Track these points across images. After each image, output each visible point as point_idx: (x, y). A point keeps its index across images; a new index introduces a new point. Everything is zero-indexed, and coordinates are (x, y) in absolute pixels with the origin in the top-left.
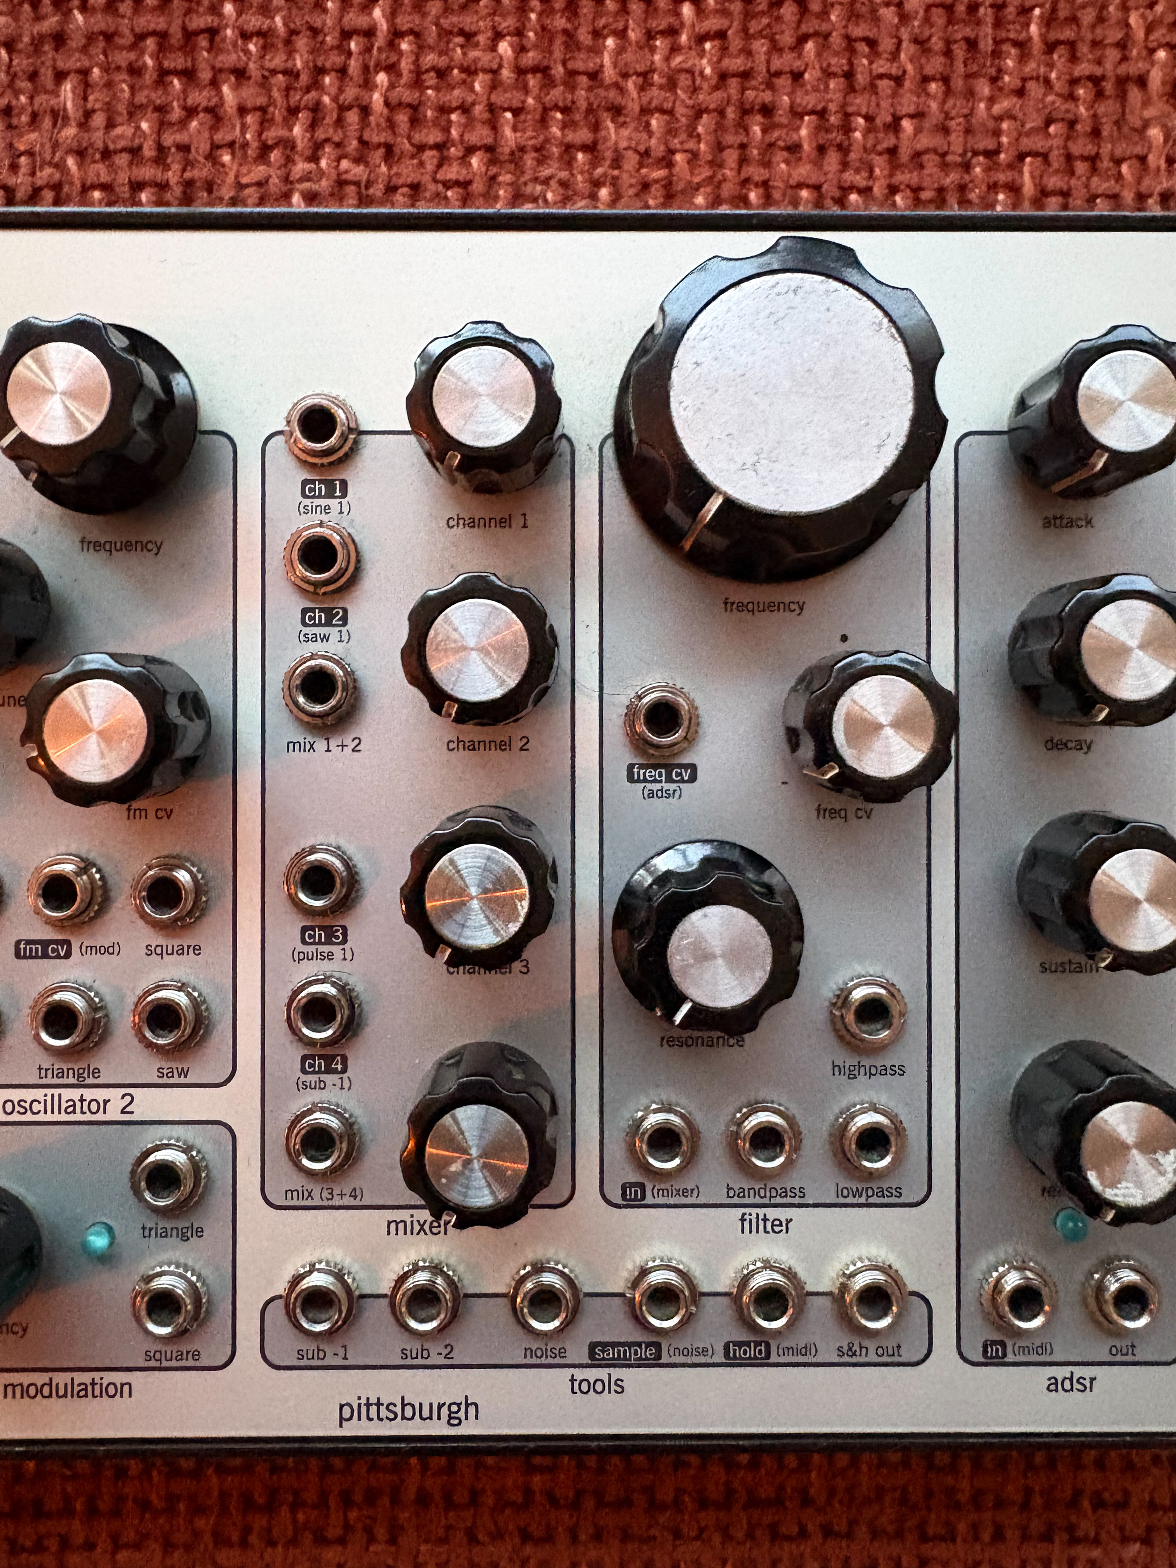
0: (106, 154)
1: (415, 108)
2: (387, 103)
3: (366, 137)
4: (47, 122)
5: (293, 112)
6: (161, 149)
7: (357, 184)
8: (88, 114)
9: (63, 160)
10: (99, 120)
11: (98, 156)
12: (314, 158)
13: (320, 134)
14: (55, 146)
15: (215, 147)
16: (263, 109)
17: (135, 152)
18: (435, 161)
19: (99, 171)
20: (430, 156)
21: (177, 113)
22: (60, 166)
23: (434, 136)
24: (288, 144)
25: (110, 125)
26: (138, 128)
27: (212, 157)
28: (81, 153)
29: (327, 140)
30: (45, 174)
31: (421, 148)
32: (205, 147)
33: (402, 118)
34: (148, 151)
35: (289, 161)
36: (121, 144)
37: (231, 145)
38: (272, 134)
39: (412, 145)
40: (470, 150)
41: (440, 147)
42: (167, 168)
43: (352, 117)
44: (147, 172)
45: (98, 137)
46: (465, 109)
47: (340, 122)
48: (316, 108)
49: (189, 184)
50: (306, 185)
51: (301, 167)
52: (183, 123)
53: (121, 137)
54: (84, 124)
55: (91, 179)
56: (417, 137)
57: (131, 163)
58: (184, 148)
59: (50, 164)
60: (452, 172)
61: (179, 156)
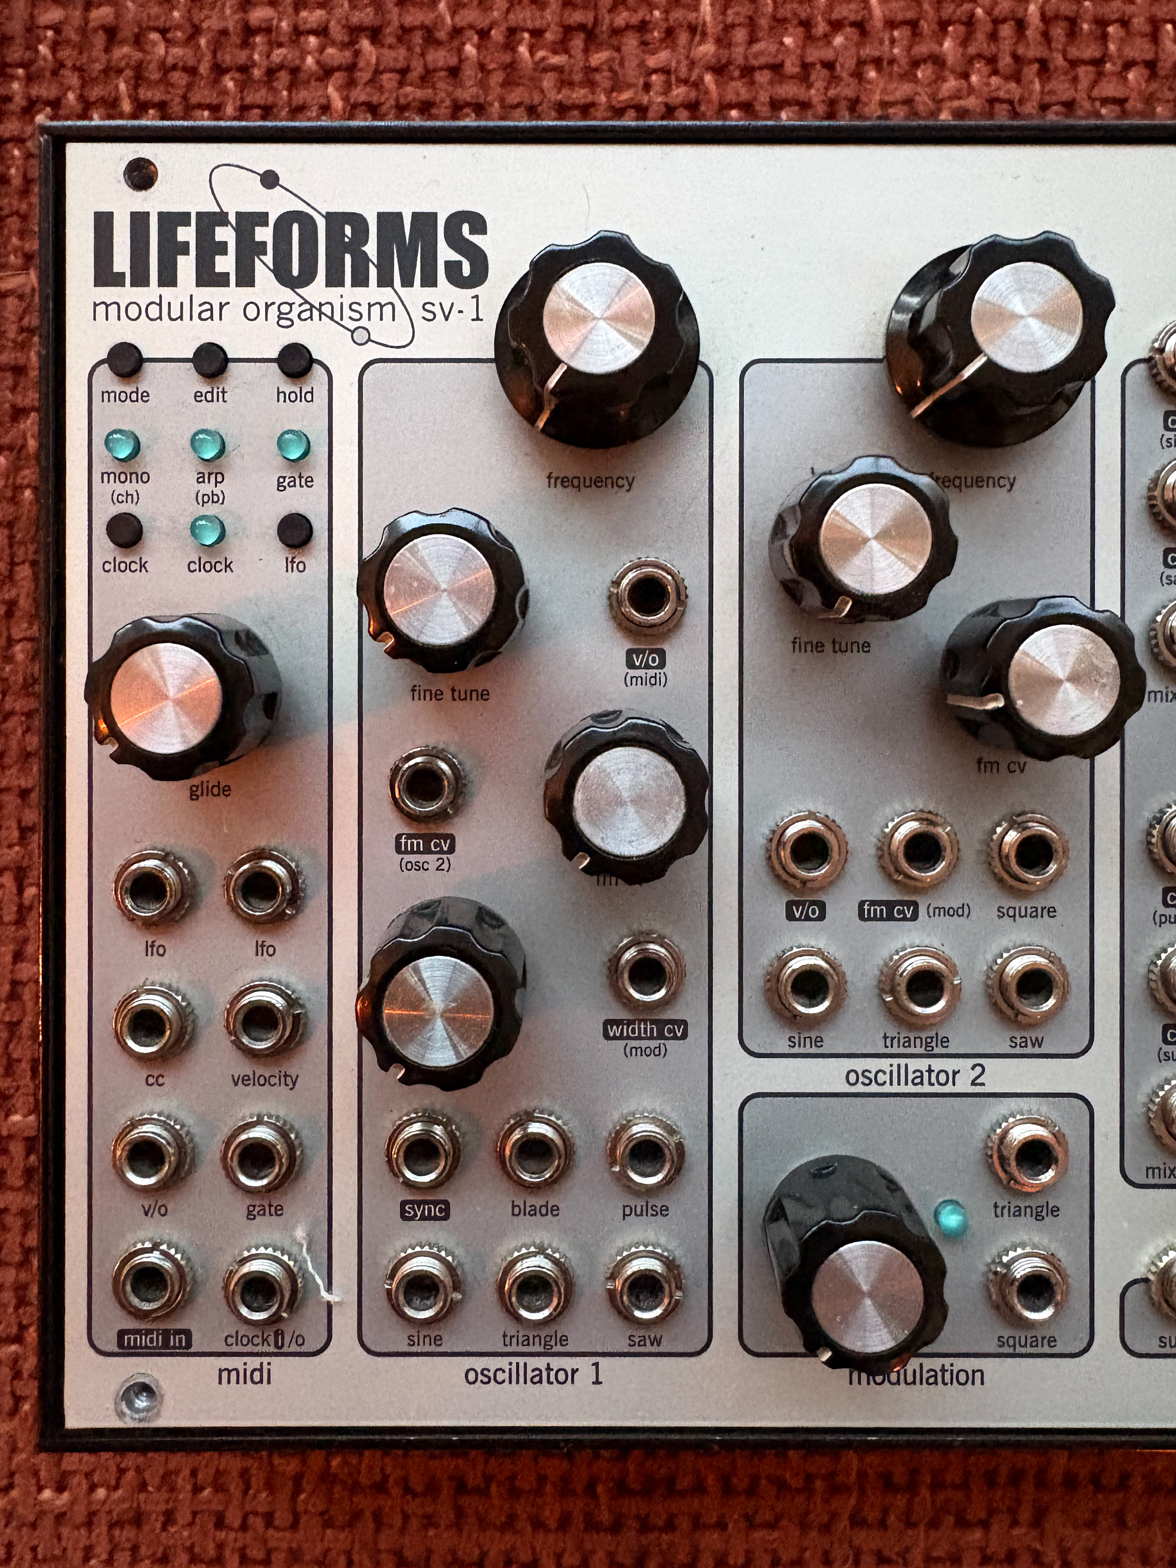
0: (748, 71)
1: (1073, 22)
2: (1044, 18)
3: (1021, 51)
4: (683, 38)
5: (943, 25)
6: (806, 67)
7: (1010, 102)
8: (728, 28)
9: (702, 79)
10: (740, 35)
11: (737, 73)
12: (966, 76)
13: (972, 50)
14: (692, 64)
15: (861, 63)
16: (913, 24)
17: (776, 68)
18: (1091, 77)
19: (738, 90)
20: (1085, 73)
21: (821, 28)
22: (697, 85)
23: (1091, 51)
24: (938, 61)
25: (752, 40)
26: (782, 43)
27: (858, 75)
28: (719, 70)
29: (979, 56)
30: (679, 93)
31: (1074, 63)
32: (851, 63)
33: (1058, 32)
34: (791, 67)
35: (940, 78)
36: (762, 60)
37: (877, 62)
38: (922, 49)
39: (1065, 59)
40: (1128, 65)
41: (1098, 63)
42: (810, 86)
43: (1006, 30)
44: (789, 90)
45: (738, 53)
46: (1124, 23)
47: (993, 36)
48: (970, 22)
49: (832, 103)
50: (956, 104)
51: (951, 84)
52: (827, 38)
53: (761, 53)
54: (723, 41)
55: (731, 97)
56: (1074, 52)
57: (771, 83)
58: (829, 65)
59: (686, 82)
60: (1109, 89)
61: (825, 72)
